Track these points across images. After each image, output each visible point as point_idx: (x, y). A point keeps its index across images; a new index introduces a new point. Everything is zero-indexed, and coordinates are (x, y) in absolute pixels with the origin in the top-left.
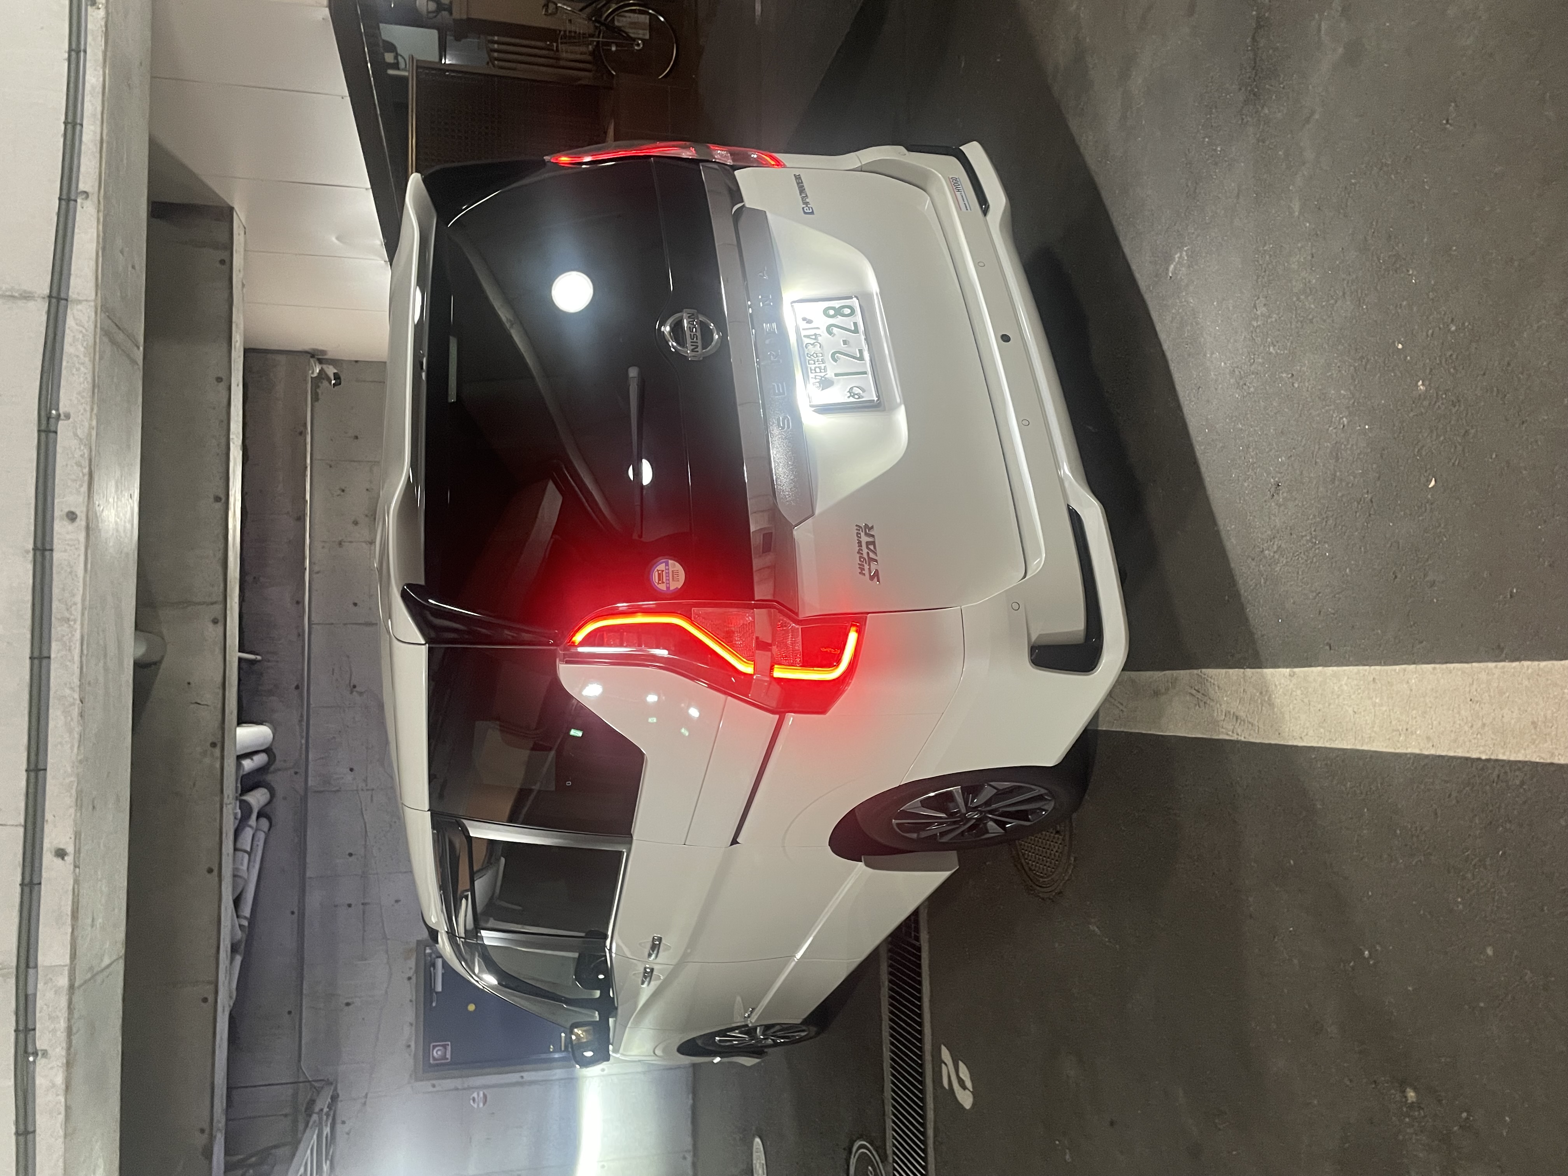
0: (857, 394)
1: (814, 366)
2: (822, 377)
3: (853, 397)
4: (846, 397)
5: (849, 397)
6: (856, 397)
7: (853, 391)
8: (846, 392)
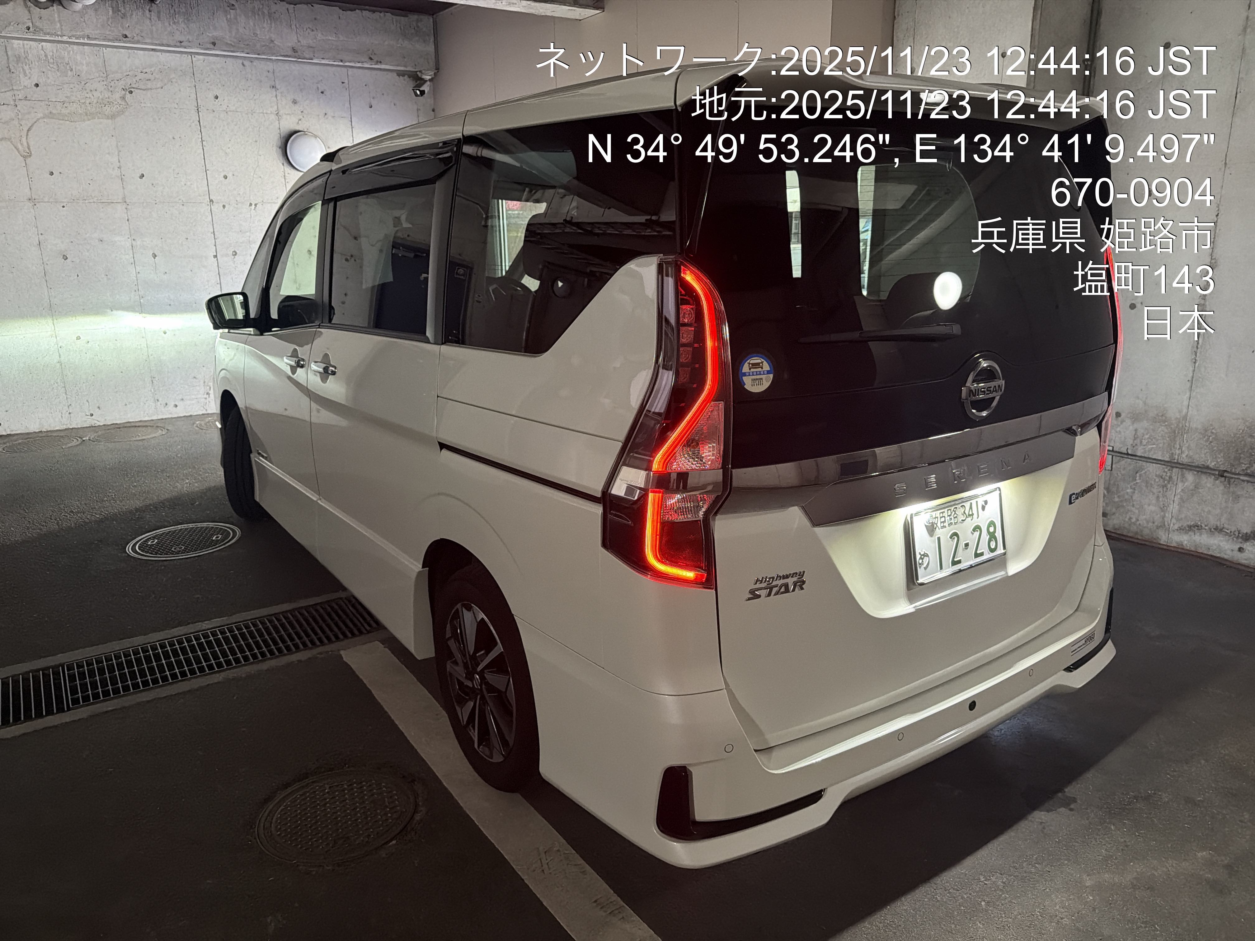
0: (923, 562)
1: (946, 516)
2: (936, 524)
3: (921, 558)
4: (920, 551)
5: (920, 554)
6: (921, 561)
7: (925, 558)
8: (924, 550)
